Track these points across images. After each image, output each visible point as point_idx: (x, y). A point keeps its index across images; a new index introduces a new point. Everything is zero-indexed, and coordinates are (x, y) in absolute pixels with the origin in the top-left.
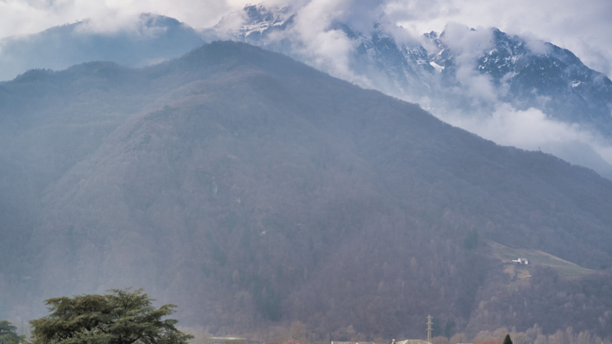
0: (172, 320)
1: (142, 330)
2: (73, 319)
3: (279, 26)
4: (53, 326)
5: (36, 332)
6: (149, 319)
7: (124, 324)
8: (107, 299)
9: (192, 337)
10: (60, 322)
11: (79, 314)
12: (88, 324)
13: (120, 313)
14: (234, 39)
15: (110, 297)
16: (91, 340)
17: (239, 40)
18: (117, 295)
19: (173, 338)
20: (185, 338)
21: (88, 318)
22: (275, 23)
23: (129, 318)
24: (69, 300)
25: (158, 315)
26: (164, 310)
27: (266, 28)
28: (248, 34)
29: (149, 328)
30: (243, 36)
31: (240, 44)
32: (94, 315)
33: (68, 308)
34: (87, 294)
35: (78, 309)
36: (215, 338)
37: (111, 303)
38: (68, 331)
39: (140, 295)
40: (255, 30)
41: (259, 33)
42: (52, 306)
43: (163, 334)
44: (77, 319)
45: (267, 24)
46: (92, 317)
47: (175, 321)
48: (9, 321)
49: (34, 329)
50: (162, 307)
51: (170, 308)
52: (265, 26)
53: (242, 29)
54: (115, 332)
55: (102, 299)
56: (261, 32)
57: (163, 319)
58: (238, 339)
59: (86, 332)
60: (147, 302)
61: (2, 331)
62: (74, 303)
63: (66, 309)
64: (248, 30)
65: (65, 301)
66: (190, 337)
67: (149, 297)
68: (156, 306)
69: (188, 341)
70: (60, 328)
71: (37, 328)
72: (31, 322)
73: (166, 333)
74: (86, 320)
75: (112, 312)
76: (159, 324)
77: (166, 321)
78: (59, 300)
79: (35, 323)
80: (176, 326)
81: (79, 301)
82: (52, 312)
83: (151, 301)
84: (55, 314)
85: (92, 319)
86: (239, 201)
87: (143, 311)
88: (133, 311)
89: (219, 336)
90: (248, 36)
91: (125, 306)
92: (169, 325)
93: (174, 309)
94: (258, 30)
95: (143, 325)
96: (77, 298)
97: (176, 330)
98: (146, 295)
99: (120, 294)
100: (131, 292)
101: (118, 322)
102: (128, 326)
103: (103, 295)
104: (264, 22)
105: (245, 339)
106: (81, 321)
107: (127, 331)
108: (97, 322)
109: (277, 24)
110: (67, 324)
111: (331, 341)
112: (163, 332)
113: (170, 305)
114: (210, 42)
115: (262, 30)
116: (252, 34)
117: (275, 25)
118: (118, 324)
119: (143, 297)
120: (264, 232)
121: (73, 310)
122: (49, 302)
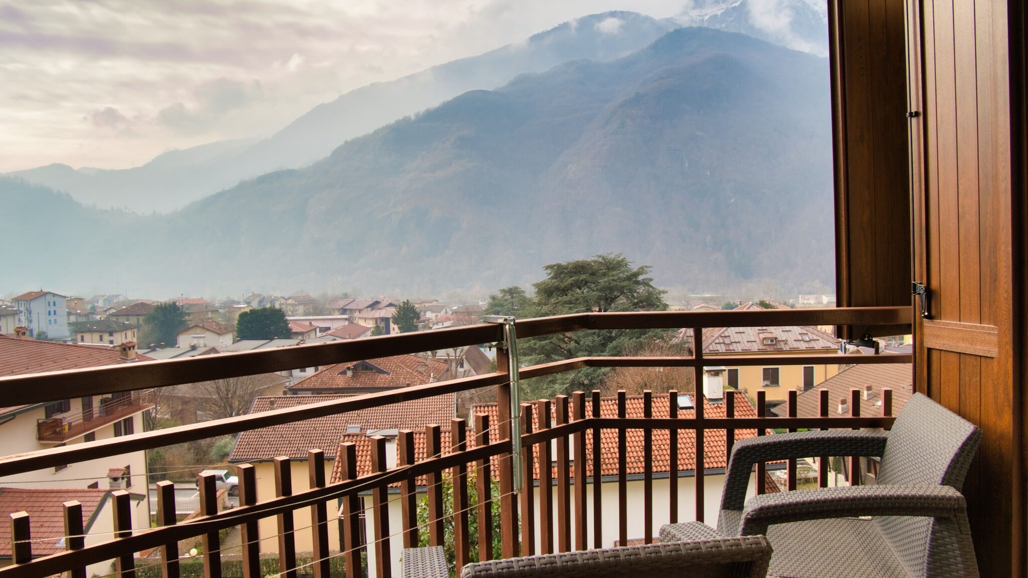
0: (648, 279)
1: (623, 287)
2: (566, 281)
3: (735, 7)
4: (550, 287)
5: (538, 293)
6: (629, 278)
7: (608, 283)
8: (593, 264)
9: (666, 292)
10: (557, 284)
11: (571, 277)
12: (579, 285)
13: (604, 275)
14: (694, 25)
15: (595, 262)
16: (582, 297)
17: (699, 25)
18: (600, 260)
19: (650, 294)
20: (660, 293)
21: (578, 279)
22: (731, 4)
23: (611, 278)
24: (562, 266)
25: (636, 275)
26: (641, 270)
27: (723, 10)
28: (706, 18)
29: (629, 286)
30: (702, 20)
31: (700, 29)
32: (583, 277)
33: (562, 273)
34: (577, 260)
35: (570, 272)
36: (693, 296)
37: (596, 267)
38: (564, 291)
39: (620, 259)
40: (713, 14)
41: (716, 15)
42: (549, 271)
43: (641, 291)
44: (570, 280)
45: (724, 7)
46: (581, 278)
47: (651, 280)
48: (519, 287)
49: (536, 290)
50: (639, 269)
51: (646, 269)
52: (723, 9)
53: (701, 14)
54: (601, 290)
55: (589, 264)
56: (719, 14)
57: (640, 278)
58: (714, 295)
59: (578, 291)
60: (626, 265)
61: (514, 295)
62: (566, 269)
63: (560, 274)
64: (706, 15)
65: (559, 266)
66: (664, 292)
67: (628, 260)
68: (634, 268)
69: (662, 295)
70: (557, 289)
71: (539, 289)
72: (534, 285)
73: (644, 290)
74: (576, 281)
75: (598, 274)
76: (638, 283)
77: (643, 280)
78: (555, 266)
79: (537, 285)
80: (651, 283)
81: (570, 266)
82: (550, 276)
83: (629, 264)
84: (552, 278)
85: (582, 280)
86: (708, 173)
87: (623, 272)
88: (615, 272)
89: (697, 293)
90: (707, 20)
91: (608, 269)
92: (646, 283)
93: (650, 269)
94: (716, 13)
95: (624, 284)
96: (569, 264)
97: (652, 287)
98: (624, 258)
99: (603, 258)
100: (612, 256)
101: (603, 281)
102: (611, 285)
103: (589, 260)
104: (722, 5)
105: (719, 295)
106: (573, 282)
107: (611, 289)
108: (586, 283)
109: (734, 5)
110: (562, 285)
111: (799, 294)
112: (641, 289)
113: (646, 267)
114: (672, 30)
115: (719, 13)
116: (711, 17)
117: (732, 6)
118: (603, 284)
119: (622, 261)
120: (733, 200)
121: (566, 273)
122: (547, 268)
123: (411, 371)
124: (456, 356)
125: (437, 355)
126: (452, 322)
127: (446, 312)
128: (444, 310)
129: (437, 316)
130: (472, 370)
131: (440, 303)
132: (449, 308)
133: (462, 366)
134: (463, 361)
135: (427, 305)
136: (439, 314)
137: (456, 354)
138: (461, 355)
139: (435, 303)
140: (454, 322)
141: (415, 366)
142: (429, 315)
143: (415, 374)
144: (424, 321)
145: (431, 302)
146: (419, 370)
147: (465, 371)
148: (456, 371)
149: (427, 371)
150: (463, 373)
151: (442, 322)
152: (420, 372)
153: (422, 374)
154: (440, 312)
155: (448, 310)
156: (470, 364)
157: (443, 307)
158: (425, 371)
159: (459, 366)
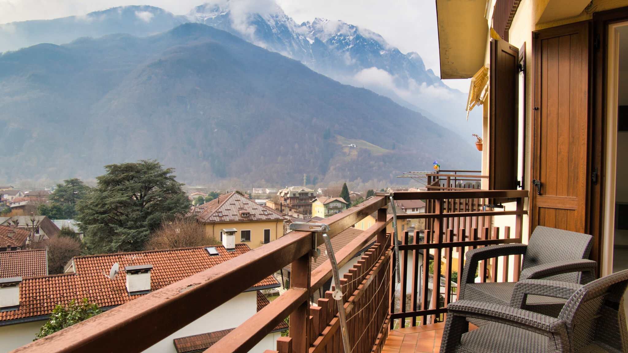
0: (172, 176)
1: (158, 181)
2: (120, 176)
3: (223, 15)
4: (109, 179)
5: (100, 183)
6: (161, 175)
7: (148, 178)
8: (137, 165)
9: (184, 185)
10: (113, 177)
11: (123, 173)
12: (128, 179)
13: (145, 173)
14: (198, 22)
15: (139, 164)
16: (131, 186)
17: (201, 22)
18: (143, 163)
19: (173, 185)
20: (180, 185)
21: (128, 175)
22: (221, 13)
23: (150, 175)
24: (117, 166)
25: (165, 173)
26: (169, 171)
27: (216, 16)
28: (206, 19)
29: (161, 180)
30: (203, 20)
31: (201, 24)
32: (132, 173)
33: (117, 170)
34: (127, 163)
35: (122, 170)
36: (191, 187)
37: (140, 168)
38: (117, 182)
39: (156, 163)
40: (210, 17)
41: (211, 19)
42: (108, 169)
43: (168, 183)
44: (122, 176)
45: (216, 14)
46: (130, 174)
47: (175, 177)
48: (78, 179)
49: (99, 181)
50: (167, 169)
51: (171, 170)
52: (216, 15)
53: (202, 16)
54: (143, 182)
55: (135, 165)
56: (213, 18)
57: (168, 175)
58: (203, 187)
59: (127, 183)
60: (160, 167)
61: (75, 184)
62: (120, 168)
63: (115, 171)
64: (205, 17)
65: (115, 166)
66: (183, 185)
67: (161, 164)
68: (164, 168)
69: (182, 186)
70: (113, 181)
71: (101, 181)
72: (97, 178)
73: (170, 183)
74: (127, 176)
75: (141, 172)
76: (166, 178)
77: (170, 176)
78: (112, 166)
79: (99, 178)
80: (175, 179)
81: (123, 166)
82: (108, 172)
83: (162, 166)
84: (110, 174)
85: (131, 176)
86: (202, 113)
87: (157, 171)
88: (152, 171)
89: (192, 186)
90: (206, 20)
91: (148, 169)
92: (172, 179)
93: (174, 170)
94: (211, 17)
95: (158, 179)
96: (122, 165)
97: (175, 181)
98: (159, 163)
99: (145, 162)
100: (151, 161)
101: (144, 177)
102: (150, 179)
103: (135, 163)
104: (215, 12)
105: (206, 187)
106: (125, 176)
107: (150, 182)
108: (133, 177)
109: (222, 14)
110: (117, 179)
112: (169, 183)
113: (171, 168)
114: (184, 23)
115: (214, 17)
116: (208, 19)
117: (221, 14)
118: (144, 178)
119: (157, 164)
120: (216, 130)
121: (120, 171)
122: (107, 167)
123: (2, 237)
124: (33, 226)
125: (19, 225)
126: (27, 202)
127: (20, 195)
128: (18, 194)
129: (12, 198)
130: (46, 235)
131: (14, 189)
132: (22, 192)
133: (37, 232)
134: (38, 229)
135: (4, 190)
136: (14, 197)
137: (33, 224)
138: (38, 225)
139: (11, 189)
140: (28, 202)
141: (5, 233)
142: (6, 197)
143: (6, 239)
144: (3, 202)
145: (8, 188)
146: (9, 235)
147: (40, 236)
148: (34, 235)
149: (15, 236)
150: (38, 238)
151: (19, 202)
152: (9, 237)
153: (11, 238)
154: (15, 195)
155: (21, 193)
156: (44, 231)
157: (18, 192)
158: (13, 236)
159: (35, 233)
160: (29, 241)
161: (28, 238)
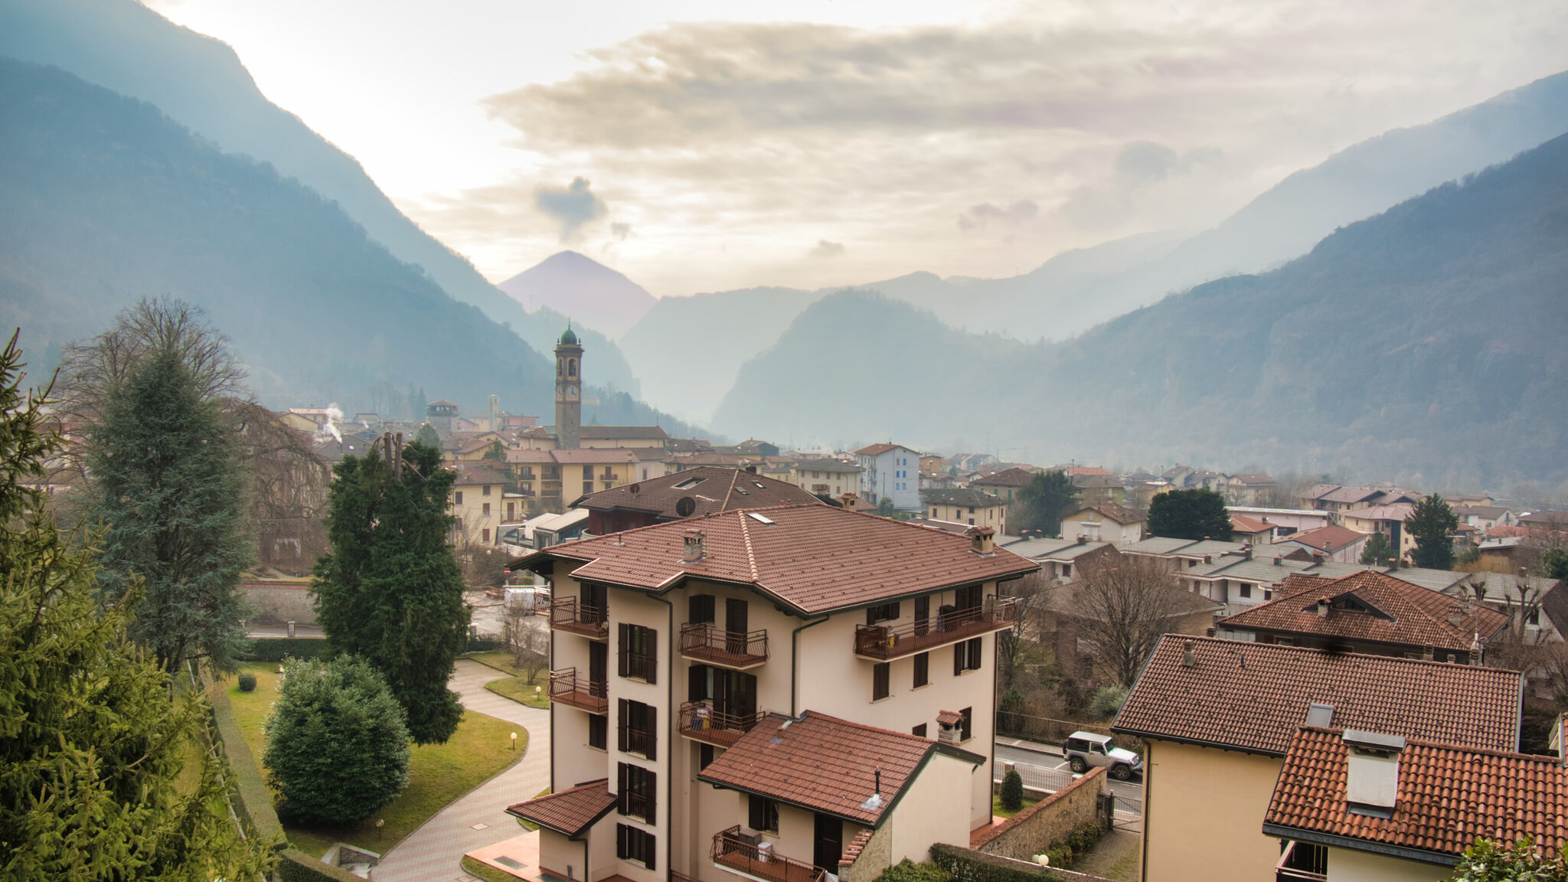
123: (1434, 620)
124: (1523, 602)
125: (1486, 595)
126: (1518, 538)
127: (1508, 520)
128: (1504, 517)
129: (1489, 525)
130: (1555, 630)
131: (1496, 503)
132: (1513, 512)
133: (1535, 620)
134: (1537, 611)
135: (1471, 504)
136: (1493, 523)
137: (1523, 597)
138: (1535, 601)
139: (1486, 503)
140: (1523, 540)
141: (1442, 612)
142: (1473, 522)
143: (1442, 626)
144: (1463, 532)
145: (1479, 501)
146: (1450, 619)
147: (1540, 631)
148: (1522, 627)
149: (1465, 624)
150: (1536, 633)
151: (1500, 538)
152: (1451, 624)
153: (1456, 627)
154: (1496, 519)
155: (1511, 516)
156: (1551, 619)
157: (1503, 511)
158: (1461, 623)
159: (1528, 621)
160: (1479, 642)
161: (1476, 635)
